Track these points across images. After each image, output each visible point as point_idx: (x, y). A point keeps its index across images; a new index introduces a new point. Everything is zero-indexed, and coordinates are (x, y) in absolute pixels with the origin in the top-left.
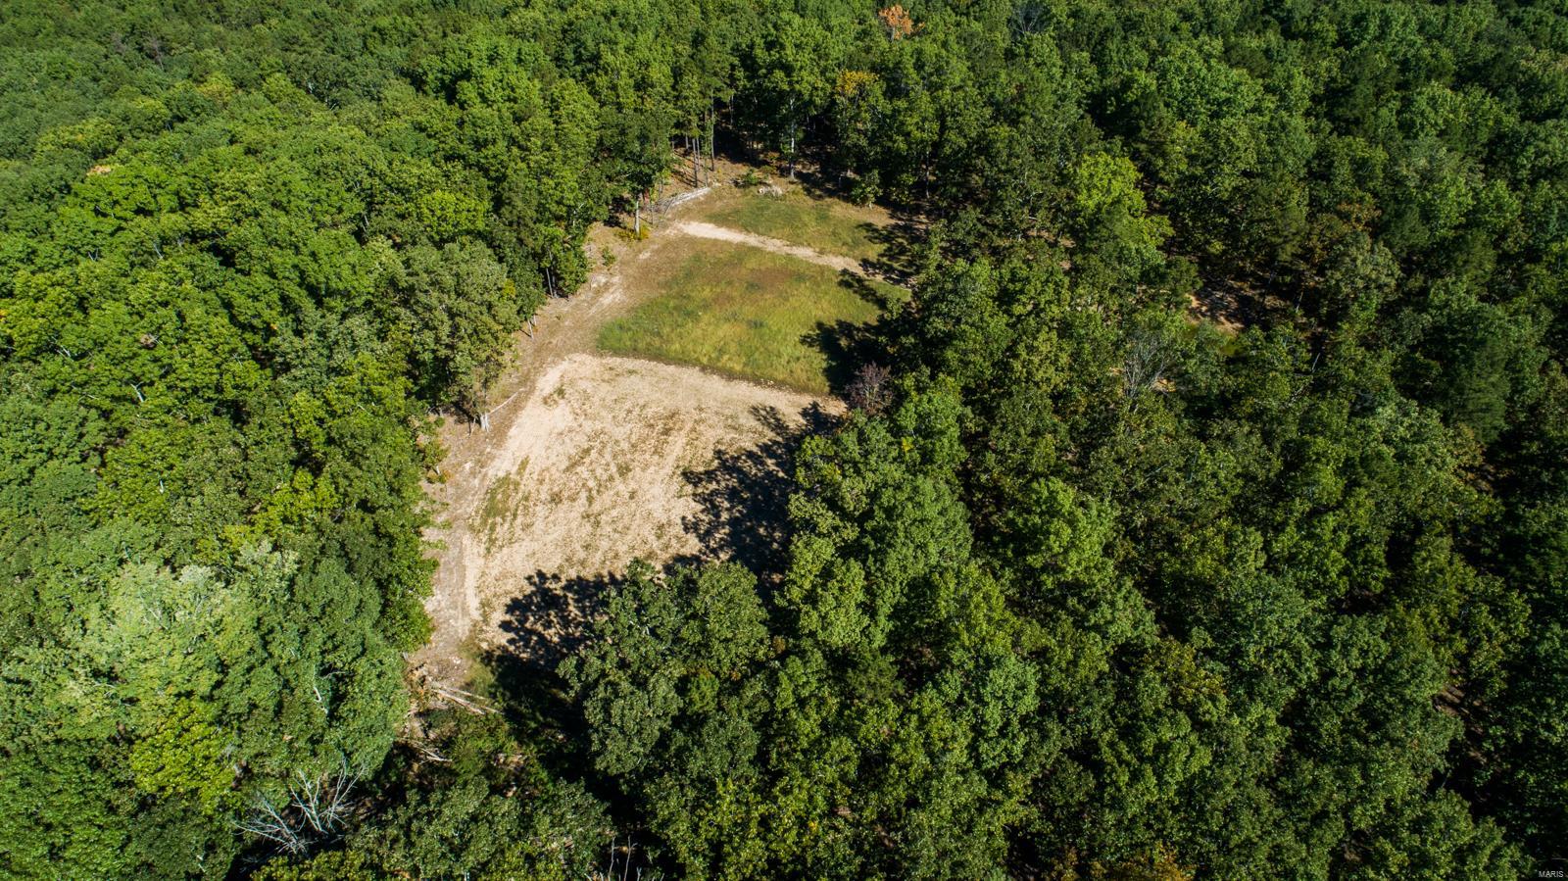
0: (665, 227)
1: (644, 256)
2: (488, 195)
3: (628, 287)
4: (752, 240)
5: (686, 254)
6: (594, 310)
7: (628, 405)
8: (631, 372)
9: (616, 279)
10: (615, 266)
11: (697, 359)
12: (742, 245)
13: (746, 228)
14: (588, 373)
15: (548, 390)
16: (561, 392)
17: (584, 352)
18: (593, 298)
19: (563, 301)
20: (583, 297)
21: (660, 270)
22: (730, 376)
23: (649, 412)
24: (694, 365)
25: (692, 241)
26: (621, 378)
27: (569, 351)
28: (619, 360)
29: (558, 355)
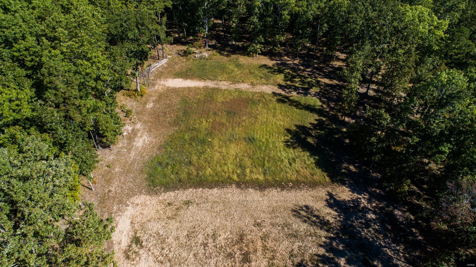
0: (154, 85)
1: (150, 106)
2: (28, 83)
3: (150, 130)
4: (210, 84)
5: (176, 100)
6: (133, 154)
7: (201, 238)
8: (188, 203)
9: (139, 126)
10: (134, 116)
11: (229, 178)
12: (206, 88)
13: (201, 78)
14: (153, 213)
15: (125, 242)
16: (137, 240)
17: (141, 193)
18: (129, 144)
19: (107, 151)
20: (120, 145)
21: (165, 113)
22: (261, 186)
23: (221, 240)
24: (231, 184)
25: (175, 91)
26: (182, 212)
27: (129, 196)
28: (172, 194)
29: (121, 202)
